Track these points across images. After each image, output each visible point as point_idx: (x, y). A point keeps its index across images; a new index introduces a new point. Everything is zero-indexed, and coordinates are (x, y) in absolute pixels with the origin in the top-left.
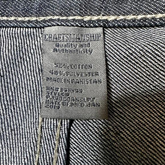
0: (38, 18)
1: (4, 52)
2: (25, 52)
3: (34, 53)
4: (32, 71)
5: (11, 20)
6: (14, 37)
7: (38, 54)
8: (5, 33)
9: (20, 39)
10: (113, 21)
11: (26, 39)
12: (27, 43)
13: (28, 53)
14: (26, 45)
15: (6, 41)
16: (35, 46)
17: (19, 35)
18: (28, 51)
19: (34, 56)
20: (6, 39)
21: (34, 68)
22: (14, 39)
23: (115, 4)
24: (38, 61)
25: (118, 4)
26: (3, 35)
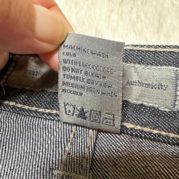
0: (57, 112)
1: (21, 144)
2: (40, 146)
3: (48, 148)
4: (42, 168)
5: (32, 110)
6: (31, 128)
7: (52, 150)
8: (23, 122)
9: (37, 131)
10: (131, 129)
11: (43, 132)
12: (43, 136)
13: (43, 147)
14: (42, 138)
15: (23, 131)
16: (51, 141)
17: (36, 127)
18: (43, 146)
19: (48, 152)
20: (23, 130)
21: (45, 166)
22: (32, 130)
23: (134, 113)
24: (50, 157)
25: (137, 114)
26: (20, 124)
